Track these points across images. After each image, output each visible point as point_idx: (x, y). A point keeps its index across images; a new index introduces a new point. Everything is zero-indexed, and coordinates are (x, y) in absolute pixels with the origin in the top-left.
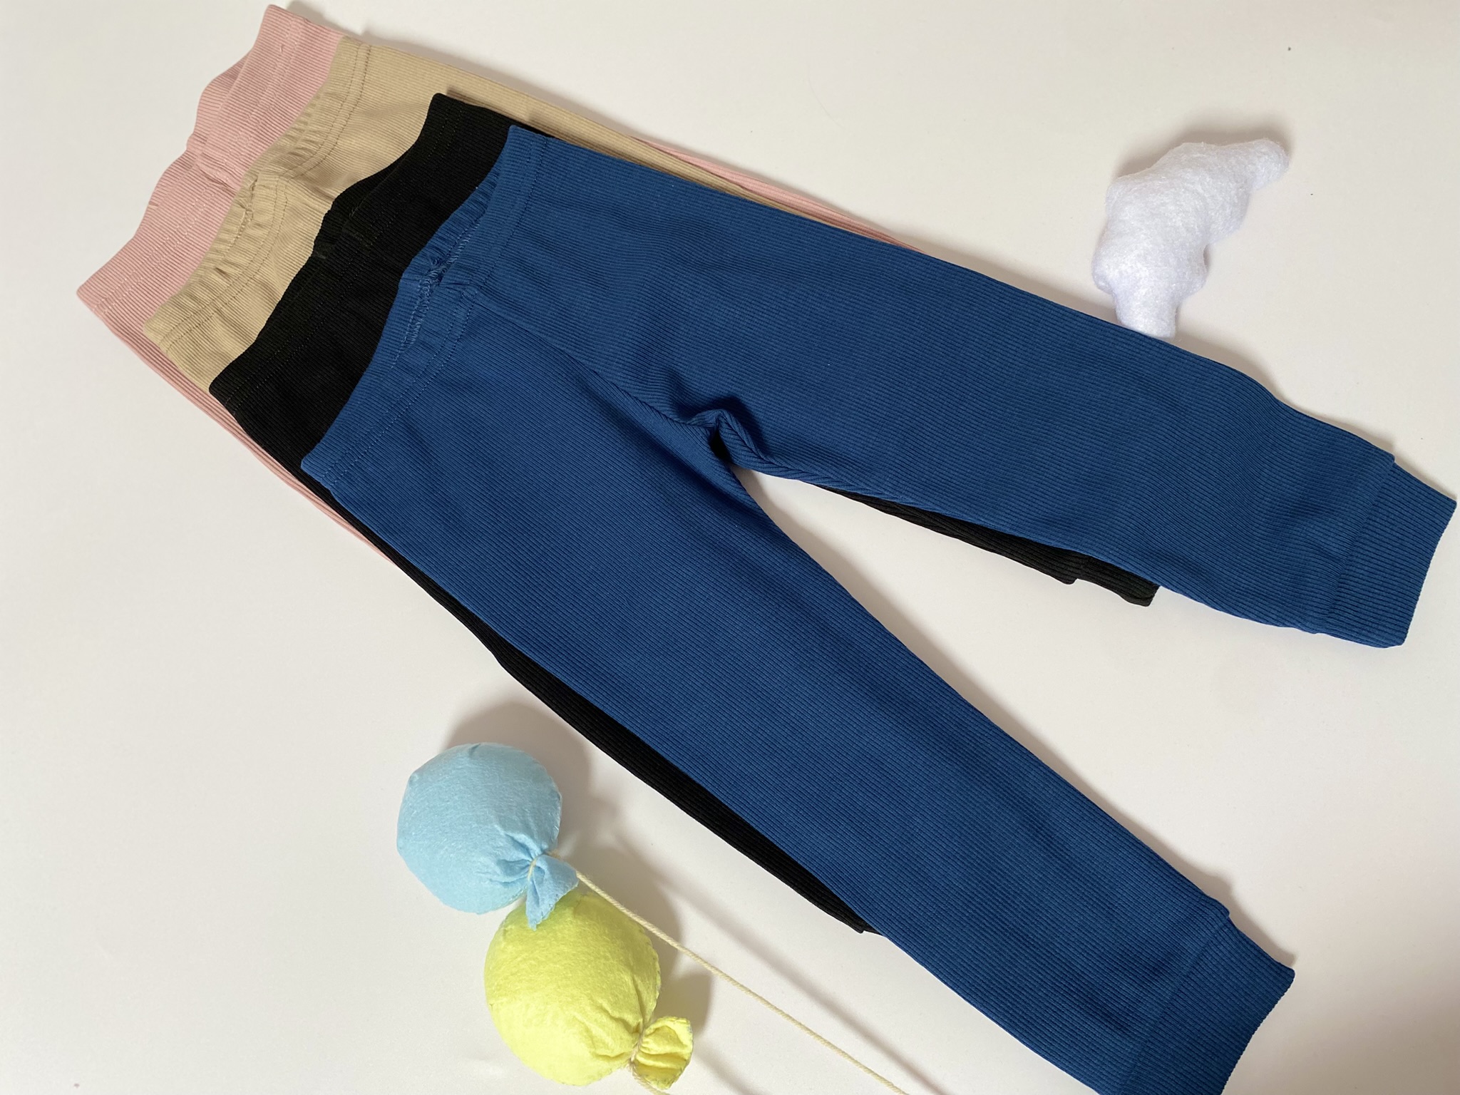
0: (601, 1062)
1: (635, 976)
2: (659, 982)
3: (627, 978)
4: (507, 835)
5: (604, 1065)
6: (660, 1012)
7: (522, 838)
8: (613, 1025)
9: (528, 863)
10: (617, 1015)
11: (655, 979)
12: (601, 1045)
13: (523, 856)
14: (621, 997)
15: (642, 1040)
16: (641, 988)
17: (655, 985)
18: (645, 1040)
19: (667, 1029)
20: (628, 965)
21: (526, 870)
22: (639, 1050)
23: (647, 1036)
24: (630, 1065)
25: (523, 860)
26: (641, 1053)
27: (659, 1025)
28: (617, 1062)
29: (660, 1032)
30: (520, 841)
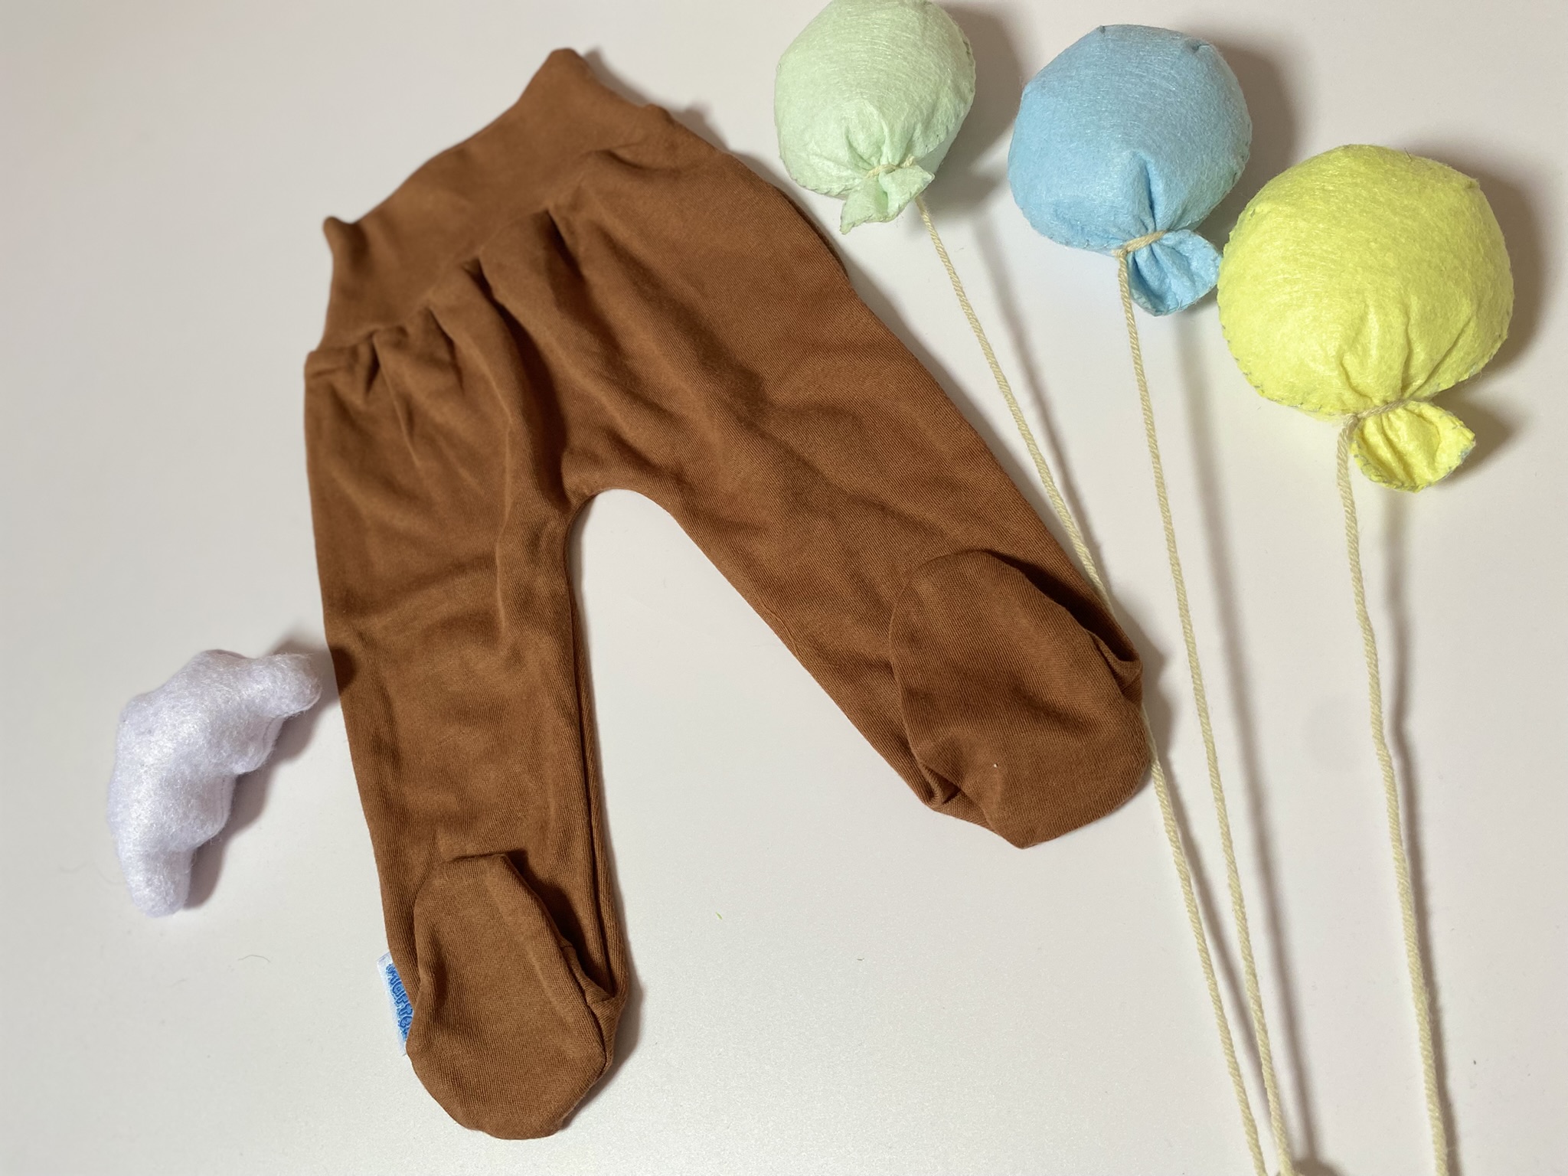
18: (1400, 411)
23: (1407, 410)
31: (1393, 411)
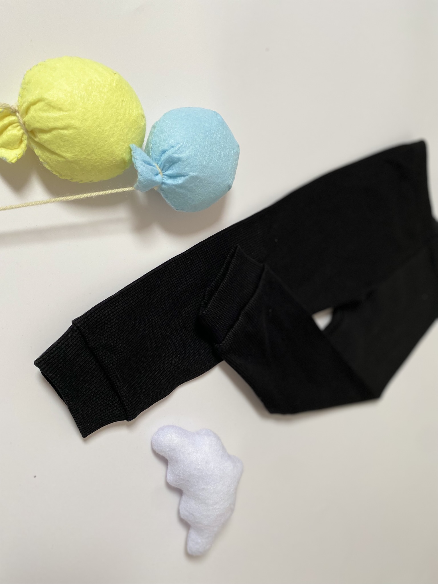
0: (34, 98)
1: (65, 160)
2: (47, 167)
3: (68, 155)
4: (187, 175)
5: (30, 98)
6: (29, 152)
7: (180, 181)
8: (51, 125)
9: (163, 171)
10: (54, 132)
11: (51, 167)
12: (45, 108)
13: (169, 172)
14: (62, 143)
15: (24, 130)
16: (54, 157)
17: (48, 164)
18: (22, 131)
19: (16, 147)
20: (75, 162)
21: (161, 167)
22: (19, 122)
23: (23, 134)
24: (16, 109)
26: (16, 121)
27: (23, 146)
28: (25, 105)
29: (19, 142)
31: (22, 128)
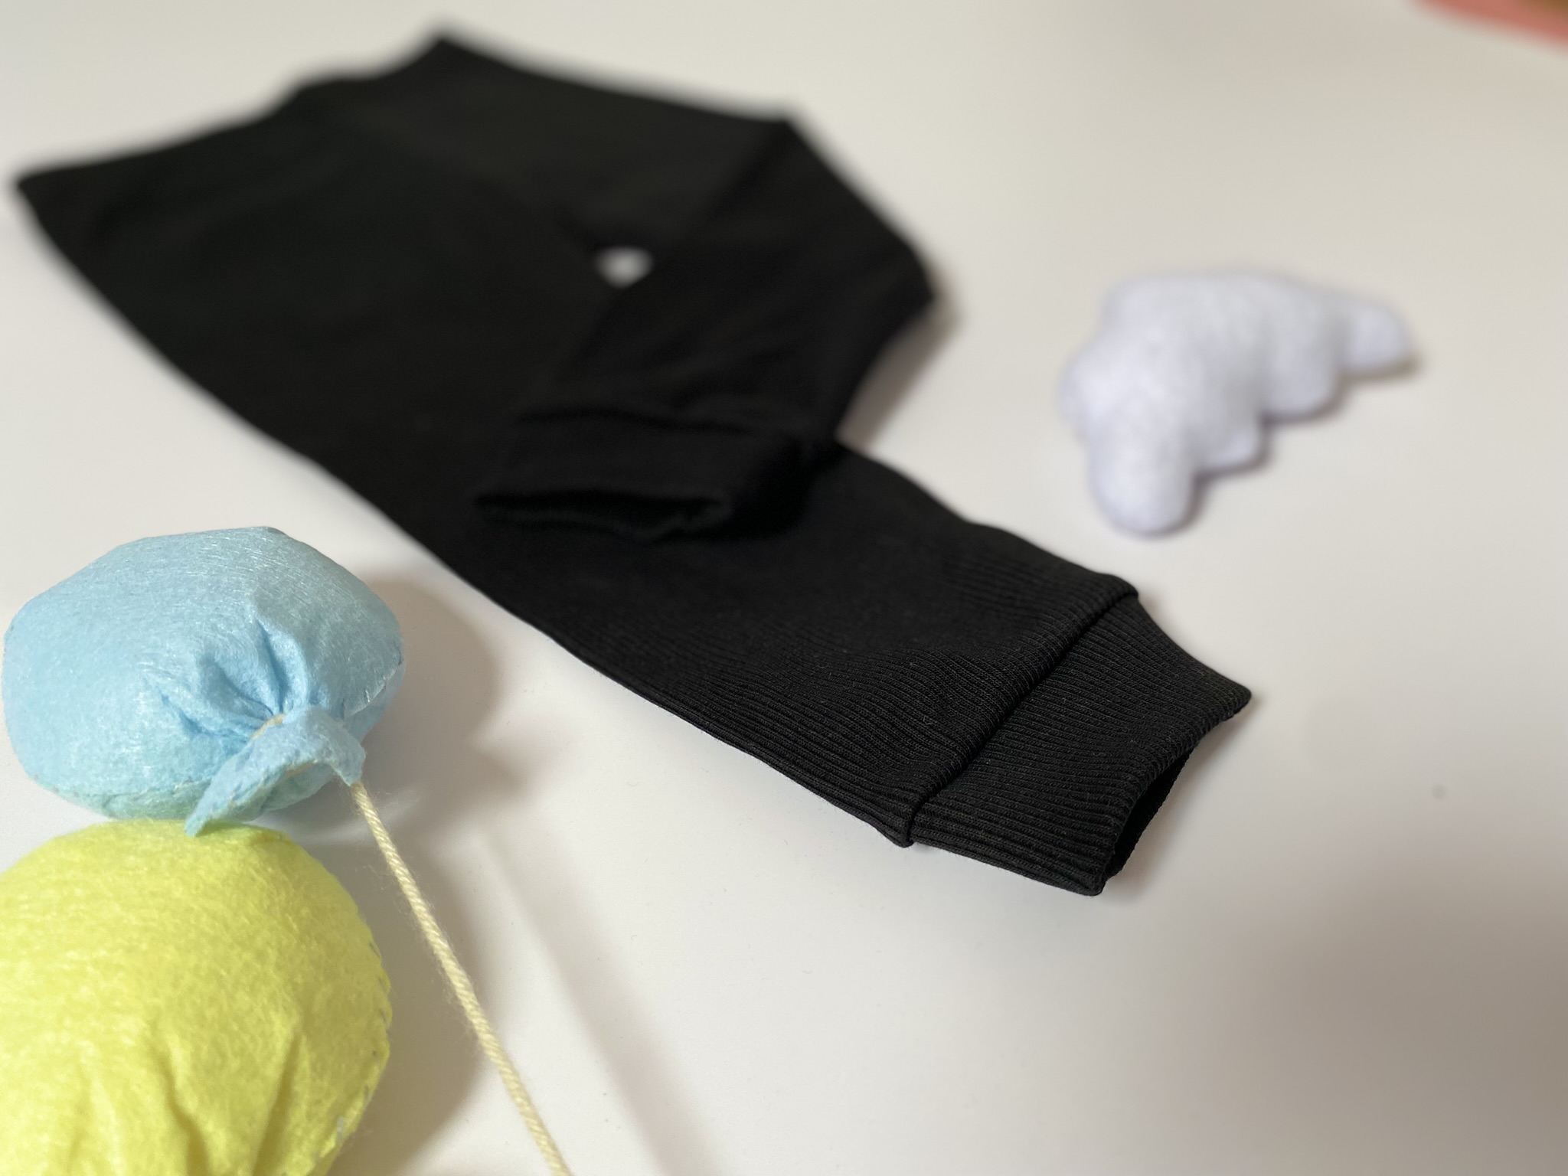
1: (304, 1039)
3: (281, 1029)
4: (259, 625)
7: (288, 648)
8: (160, 1122)
9: (267, 713)
10: (191, 1104)
11: (351, 1097)
13: (266, 693)
14: (234, 1064)
16: (302, 1088)
20: (304, 1002)
21: (254, 722)
25: (260, 703)
30: (279, 654)
